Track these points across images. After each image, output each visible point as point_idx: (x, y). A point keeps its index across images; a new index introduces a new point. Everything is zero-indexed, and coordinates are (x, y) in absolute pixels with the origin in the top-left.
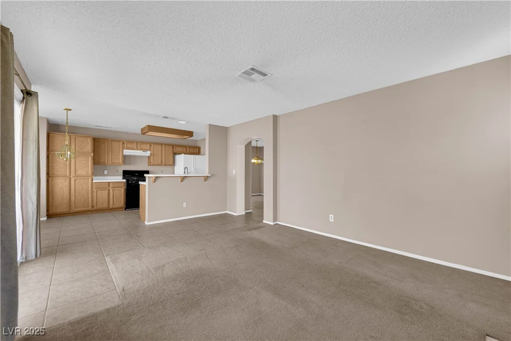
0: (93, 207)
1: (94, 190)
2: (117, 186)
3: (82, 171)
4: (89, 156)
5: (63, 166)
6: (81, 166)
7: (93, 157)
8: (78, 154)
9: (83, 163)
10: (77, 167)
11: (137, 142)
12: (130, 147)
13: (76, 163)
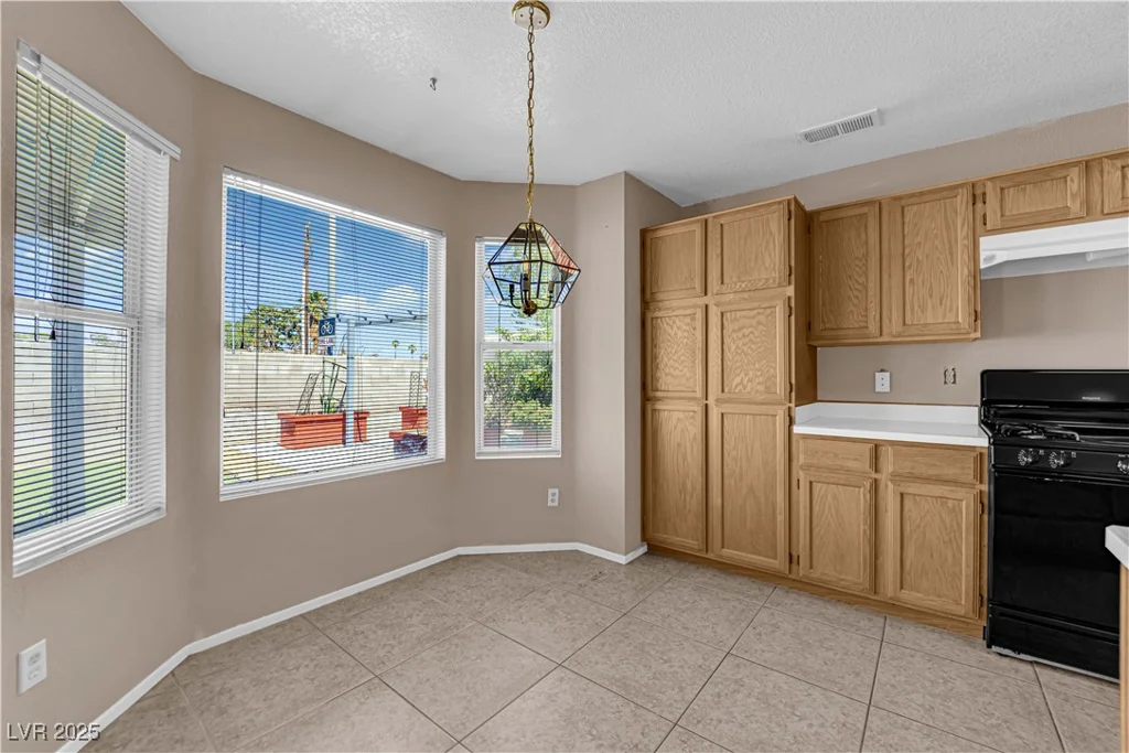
0: (793, 559)
1: (798, 473)
2: (922, 470)
3: (746, 375)
4: (774, 304)
5: (683, 355)
6: (743, 351)
7: (793, 305)
8: (732, 296)
9: (751, 336)
10: (730, 357)
11: (1089, 164)
12: (1025, 209)
13: (725, 341)
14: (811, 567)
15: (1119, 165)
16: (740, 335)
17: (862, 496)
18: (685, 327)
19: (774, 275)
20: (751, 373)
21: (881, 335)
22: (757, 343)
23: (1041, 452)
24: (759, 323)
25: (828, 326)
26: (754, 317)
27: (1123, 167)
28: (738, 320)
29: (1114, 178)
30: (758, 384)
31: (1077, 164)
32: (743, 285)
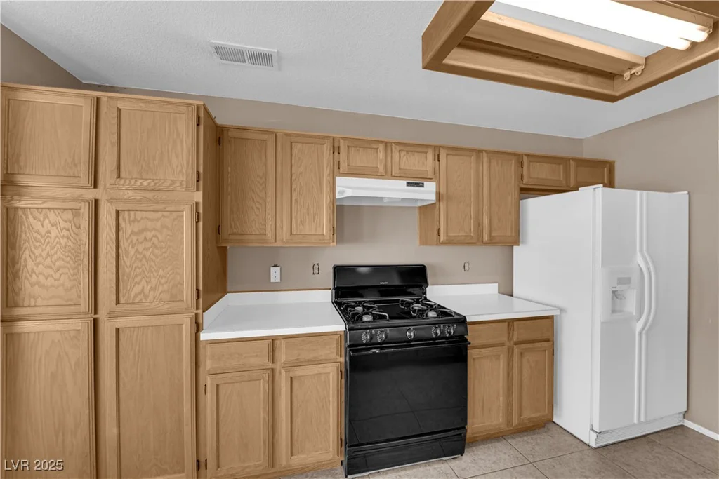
0: (201, 465)
1: (206, 379)
3: (148, 283)
4: (181, 207)
5: (58, 259)
6: (144, 257)
7: (201, 211)
8: (131, 193)
9: (155, 240)
10: (128, 264)
11: (387, 145)
12: (359, 164)
13: (121, 244)
14: (218, 467)
15: (398, 149)
16: (141, 238)
17: (262, 387)
18: (63, 224)
19: (181, 178)
20: (154, 281)
21: (275, 241)
22: (161, 248)
23: (373, 331)
24: (164, 226)
25: (235, 230)
26: (157, 220)
27: (400, 151)
28: (139, 221)
29: (396, 155)
30: (162, 292)
31: (382, 142)
32: (145, 183)
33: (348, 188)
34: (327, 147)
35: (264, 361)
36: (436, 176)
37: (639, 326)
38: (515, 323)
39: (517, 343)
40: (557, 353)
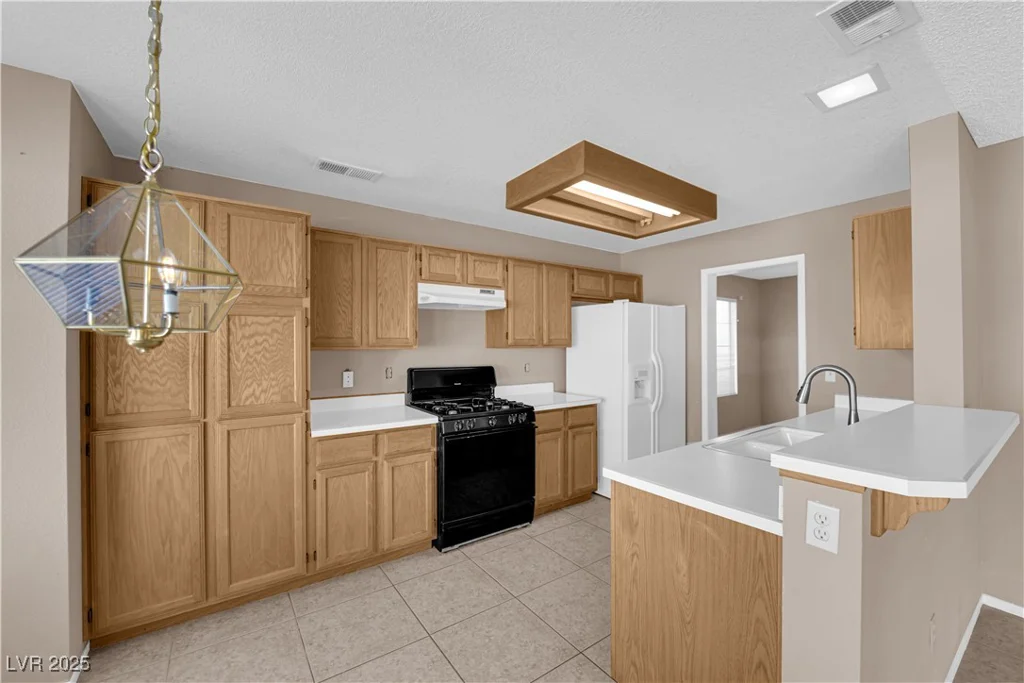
0: (310, 557)
1: (315, 474)
2: (405, 447)
3: (259, 385)
4: (291, 313)
6: (255, 360)
7: (309, 316)
9: (265, 344)
10: (239, 366)
11: (464, 253)
12: (439, 271)
13: (232, 348)
14: (327, 556)
15: (473, 259)
16: (252, 341)
17: (367, 478)
19: (291, 284)
20: (265, 384)
21: (361, 345)
22: (272, 351)
23: (463, 421)
24: (274, 331)
26: (268, 324)
28: (250, 326)
29: (471, 264)
30: (273, 394)
31: (459, 252)
32: (257, 289)
33: (430, 294)
34: (410, 255)
35: (369, 453)
36: (504, 285)
37: (653, 407)
38: (570, 412)
39: (571, 428)
40: (600, 437)
